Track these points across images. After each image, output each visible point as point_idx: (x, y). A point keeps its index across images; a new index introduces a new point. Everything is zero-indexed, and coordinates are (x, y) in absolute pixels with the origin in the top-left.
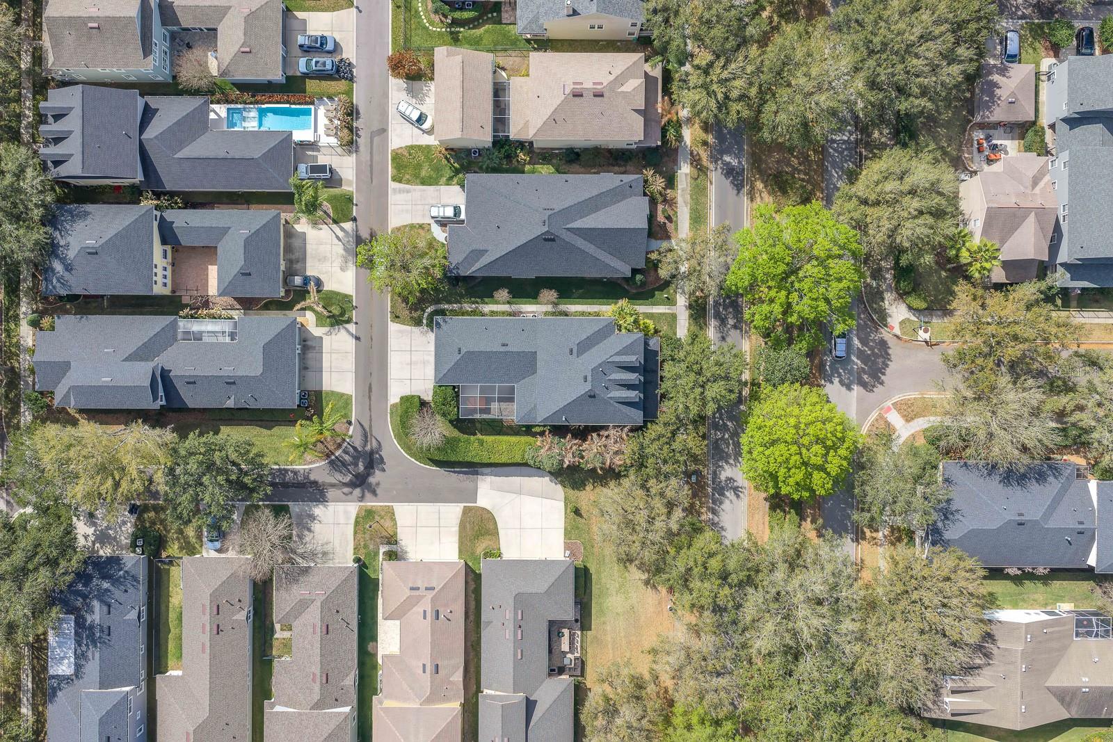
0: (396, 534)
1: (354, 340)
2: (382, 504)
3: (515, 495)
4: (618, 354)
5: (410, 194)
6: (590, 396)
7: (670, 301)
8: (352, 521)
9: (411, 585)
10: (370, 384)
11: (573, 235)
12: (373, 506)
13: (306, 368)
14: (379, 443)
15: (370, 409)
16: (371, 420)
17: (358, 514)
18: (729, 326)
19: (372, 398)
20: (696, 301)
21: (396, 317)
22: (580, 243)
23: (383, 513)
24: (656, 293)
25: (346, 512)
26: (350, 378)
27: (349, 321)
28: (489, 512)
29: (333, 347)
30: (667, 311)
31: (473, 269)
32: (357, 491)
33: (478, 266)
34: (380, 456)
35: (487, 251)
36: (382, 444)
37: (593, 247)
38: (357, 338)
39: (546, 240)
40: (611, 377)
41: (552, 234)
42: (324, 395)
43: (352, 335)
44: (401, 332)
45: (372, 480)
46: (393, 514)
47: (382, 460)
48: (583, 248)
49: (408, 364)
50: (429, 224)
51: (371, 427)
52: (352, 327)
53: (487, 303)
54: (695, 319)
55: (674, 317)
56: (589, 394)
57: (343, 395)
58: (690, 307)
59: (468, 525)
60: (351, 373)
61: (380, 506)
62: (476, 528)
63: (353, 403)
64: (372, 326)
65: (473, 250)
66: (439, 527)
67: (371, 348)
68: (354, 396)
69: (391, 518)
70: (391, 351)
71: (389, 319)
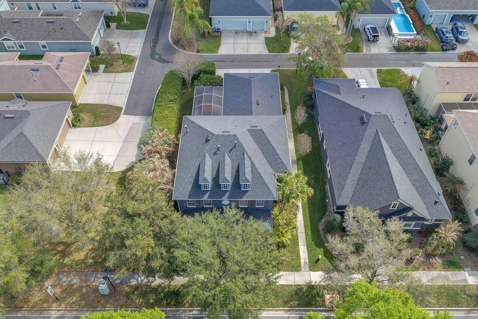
2: (136, 66)
4: (253, 165)
5: (370, 77)
6: (208, 137)
7: (314, 265)
11: (371, 139)
12: (135, 62)
13: (236, 33)
17: (131, 56)
20: (318, 295)
21: (275, 72)
22: (365, 147)
23: (129, 67)
24: (322, 249)
25: (134, 51)
26: (231, 52)
27: (270, 51)
28: (114, 122)
30: (302, 262)
32: (148, 56)
37: (363, 161)
40: (227, 156)
41: (369, 120)
43: (261, 53)
46: (126, 72)
48: (361, 150)
52: (266, 53)
54: (296, 293)
55: (296, 268)
56: (210, 135)
57: (218, 49)
58: (311, 287)
59: (106, 109)
60: (233, 52)
61: (134, 66)
62: (103, 114)
63: (211, 54)
64: (267, 61)
65: (338, 86)
66: (110, 94)
67: (251, 61)
68: (217, 54)
69: (124, 71)
70: (250, 70)
71: (273, 69)
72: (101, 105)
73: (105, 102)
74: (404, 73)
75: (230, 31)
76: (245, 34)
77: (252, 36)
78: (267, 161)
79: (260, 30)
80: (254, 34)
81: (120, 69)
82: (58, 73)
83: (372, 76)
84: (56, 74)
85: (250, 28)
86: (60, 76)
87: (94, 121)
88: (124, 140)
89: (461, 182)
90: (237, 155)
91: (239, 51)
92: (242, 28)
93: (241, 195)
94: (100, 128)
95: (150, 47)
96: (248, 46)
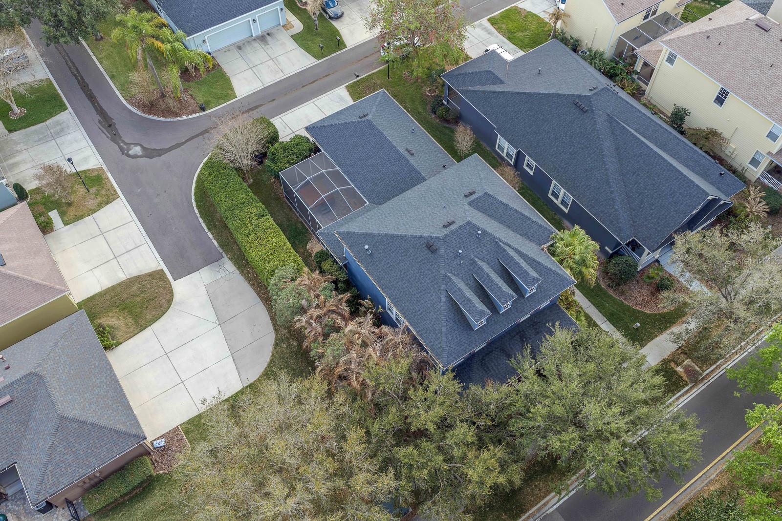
2: (116, 186)
3: (213, 318)
5: (489, 36)
6: (429, 247)
10: (261, 105)
11: (609, 131)
12: (107, 178)
13: (239, 47)
17: (89, 170)
22: (608, 145)
23: (103, 193)
25: (85, 158)
26: (257, 86)
27: (318, 56)
28: (170, 301)
31: (470, 89)
35: (502, 83)
37: (617, 166)
40: (478, 261)
41: (589, 105)
46: (107, 204)
48: (606, 152)
52: (314, 61)
56: (431, 242)
59: (136, 287)
60: (261, 84)
61: (112, 186)
62: (138, 299)
63: (228, 103)
64: (326, 76)
65: (490, 71)
66: (115, 257)
67: (303, 86)
68: (236, 99)
69: (101, 204)
70: (313, 102)
71: (347, 84)
72: (121, 284)
73: (122, 277)
74: (525, 10)
75: (228, 49)
76: (256, 45)
77: (270, 43)
78: (520, 235)
79: (273, 27)
80: (269, 38)
81: (90, 203)
82: (12, 273)
83: (489, 33)
84: (10, 276)
85: (257, 31)
86: (20, 275)
87: (134, 319)
88: (218, 322)
89: (713, 133)
90: (490, 250)
91: (269, 78)
92: (244, 36)
93: (528, 304)
94: (156, 326)
95: (108, 137)
96: (276, 62)
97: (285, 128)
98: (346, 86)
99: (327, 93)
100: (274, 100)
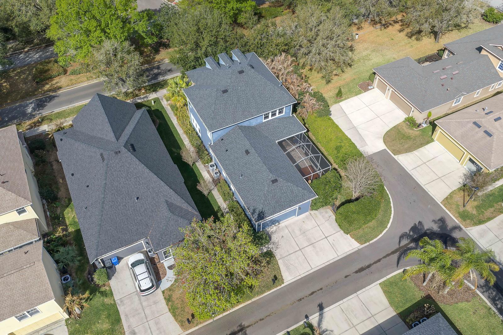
0: (460, 189)
1: (326, 310)
2: (447, 211)
7: (157, 100)
8: (482, 226)
9: (488, 138)
10: (356, 272)
12: (455, 217)
14: (402, 237)
15: (379, 260)
16: (388, 255)
18: (159, 71)
19: (367, 264)
20: (149, 90)
21: (276, 279)
23: (454, 207)
25: (482, 236)
27: (310, 326)
28: (384, 139)
29: (348, 328)
31: (190, 209)
32: (456, 235)
33: (185, 206)
34: (410, 231)
35: (167, 202)
36: (400, 234)
38: (321, 307)
39: (134, 150)
42: (401, 310)
43: (321, 315)
44: (288, 268)
45: (435, 228)
46: (447, 198)
47: (414, 229)
49: (314, 247)
50: (163, 292)
51: (393, 253)
52: (314, 319)
53: (219, 207)
57: (385, 292)
59: (406, 146)
61: (450, 211)
70: (312, 269)
71: (283, 285)
96: (349, 322)
97: (333, 243)
98: (283, 283)
99: (300, 277)
100: (346, 277)
